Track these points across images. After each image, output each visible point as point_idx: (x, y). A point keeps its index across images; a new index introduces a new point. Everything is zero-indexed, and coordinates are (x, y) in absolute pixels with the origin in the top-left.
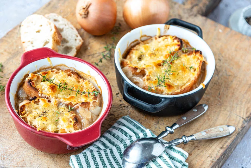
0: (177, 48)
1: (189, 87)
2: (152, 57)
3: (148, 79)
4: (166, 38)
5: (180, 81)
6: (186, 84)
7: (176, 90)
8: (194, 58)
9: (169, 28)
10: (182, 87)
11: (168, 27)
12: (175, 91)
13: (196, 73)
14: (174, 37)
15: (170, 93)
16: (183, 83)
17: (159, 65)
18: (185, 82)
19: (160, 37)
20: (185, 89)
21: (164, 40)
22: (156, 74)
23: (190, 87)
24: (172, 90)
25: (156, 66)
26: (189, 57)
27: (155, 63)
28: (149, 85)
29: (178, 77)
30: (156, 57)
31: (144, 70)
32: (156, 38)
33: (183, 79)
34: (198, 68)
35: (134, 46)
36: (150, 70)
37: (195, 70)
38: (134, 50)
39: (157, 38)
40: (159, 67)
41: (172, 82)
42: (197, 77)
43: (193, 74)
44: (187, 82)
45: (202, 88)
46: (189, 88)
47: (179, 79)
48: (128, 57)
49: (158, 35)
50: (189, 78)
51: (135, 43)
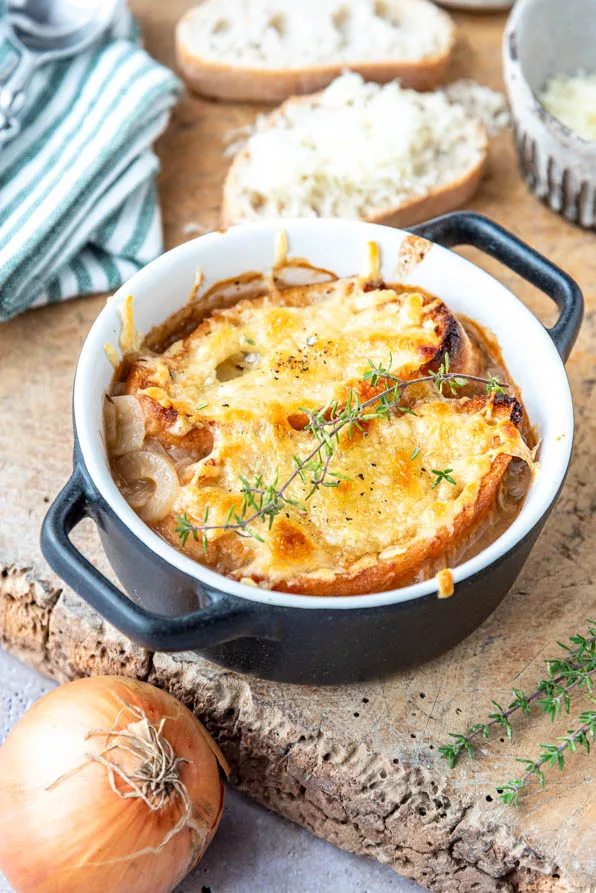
0: (417, 360)
1: (394, 566)
2: (285, 374)
3: (205, 481)
4: (395, 301)
5: (360, 527)
6: (385, 547)
7: (316, 569)
8: (477, 431)
9: (422, 255)
10: (358, 558)
11: (419, 250)
12: (308, 572)
13: (456, 508)
14: (433, 306)
15: (275, 575)
16: (372, 544)
17: (298, 423)
18: (384, 538)
19: (368, 288)
20: (364, 573)
21: (381, 306)
22: (259, 463)
23: (400, 569)
24: (295, 562)
25: (278, 424)
26: (456, 419)
27: (278, 408)
28: (193, 511)
29: (361, 504)
30: (301, 381)
31: (211, 429)
32: (350, 289)
33: (379, 522)
34: (472, 487)
35: (232, 303)
36: (235, 439)
37: (457, 494)
38: (220, 319)
39: (358, 289)
40: (291, 431)
41: (317, 524)
42: (452, 530)
43: (439, 510)
44: (392, 543)
45: (435, 594)
46: (392, 574)
47: (358, 518)
48: (177, 347)
49: (366, 272)
50: (410, 521)
51: (245, 288)
